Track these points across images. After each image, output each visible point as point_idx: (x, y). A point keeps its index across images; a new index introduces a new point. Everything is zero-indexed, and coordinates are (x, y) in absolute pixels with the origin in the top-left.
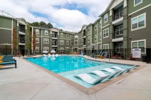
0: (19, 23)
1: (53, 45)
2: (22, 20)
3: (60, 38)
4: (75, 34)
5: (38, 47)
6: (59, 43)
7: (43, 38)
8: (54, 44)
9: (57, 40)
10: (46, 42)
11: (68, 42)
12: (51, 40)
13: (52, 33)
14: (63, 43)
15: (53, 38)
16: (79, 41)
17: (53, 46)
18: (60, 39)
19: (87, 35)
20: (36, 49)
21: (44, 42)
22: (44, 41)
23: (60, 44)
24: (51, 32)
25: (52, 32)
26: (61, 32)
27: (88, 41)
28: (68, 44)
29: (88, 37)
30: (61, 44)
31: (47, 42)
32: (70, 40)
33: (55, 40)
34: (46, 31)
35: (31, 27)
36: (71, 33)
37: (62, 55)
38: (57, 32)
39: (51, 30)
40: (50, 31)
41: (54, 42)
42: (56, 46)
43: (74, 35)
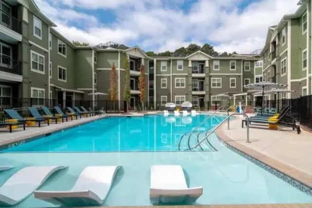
0: (129, 55)
1: (195, 90)
2: (136, 48)
3: (211, 74)
4: (256, 57)
5: (165, 95)
6: (210, 85)
7: (174, 77)
8: (198, 88)
9: (203, 79)
10: (180, 85)
11: (233, 81)
12: (190, 79)
13: (192, 65)
14: (219, 85)
15: (194, 75)
16: (265, 74)
17: (194, 93)
18: (210, 76)
19: (280, 55)
20: (162, 101)
21: (177, 86)
22: (176, 83)
23: (212, 87)
24: (190, 62)
25: (193, 61)
26: (213, 60)
27: (282, 73)
28: (233, 85)
29: (282, 61)
30: (214, 87)
31: (183, 85)
32: (239, 76)
33: (200, 78)
34: (180, 63)
35: (152, 59)
36: (243, 58)
37: (209, 112)
38: (204, 62)
39: (189, 59)
40: (188, 61)
41: (198, 84)
42: (203, 93)
43: (252, 62)
